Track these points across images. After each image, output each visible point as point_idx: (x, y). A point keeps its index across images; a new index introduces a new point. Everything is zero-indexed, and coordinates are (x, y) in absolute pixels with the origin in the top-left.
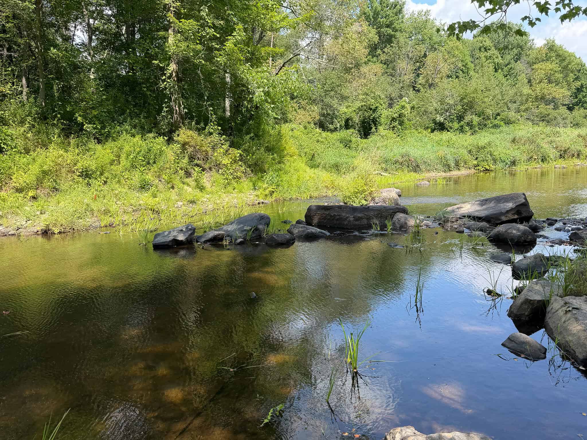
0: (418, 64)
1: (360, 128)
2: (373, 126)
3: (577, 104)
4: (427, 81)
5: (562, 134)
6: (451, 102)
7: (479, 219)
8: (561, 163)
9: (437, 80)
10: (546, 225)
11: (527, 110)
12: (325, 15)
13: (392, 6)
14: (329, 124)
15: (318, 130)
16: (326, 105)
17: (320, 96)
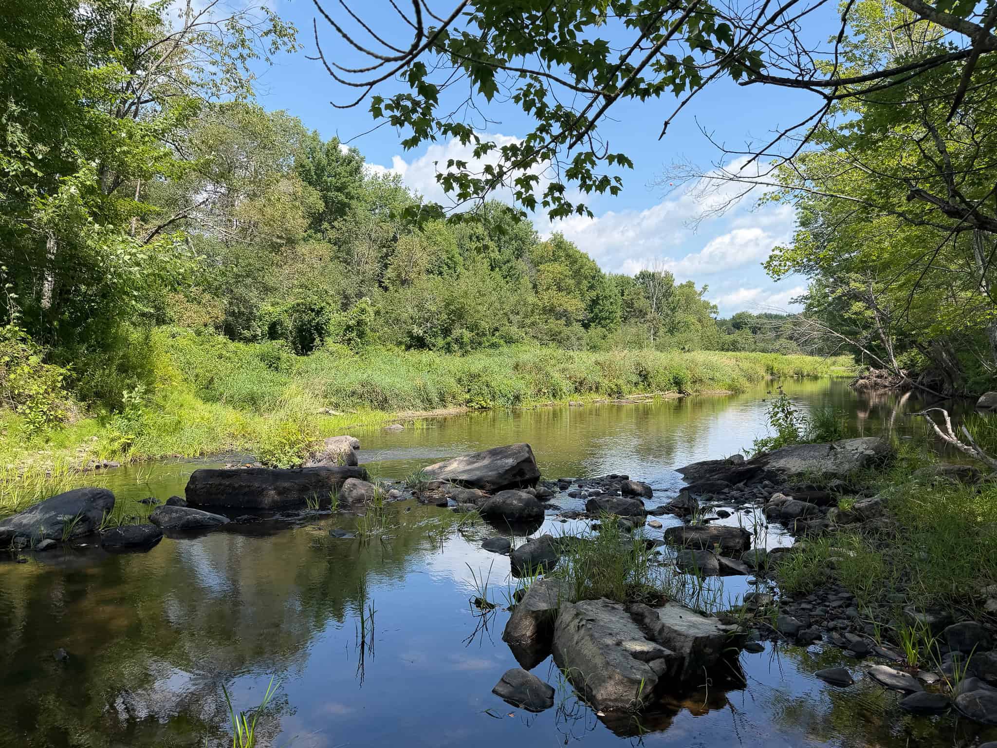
0: (385, 250)
1: (295, 338)
2: (316, 336)
3: (593, 320)
4: (399, 276)
5: (576, 360)
6: (433, 308)
7: (468, 484)
8: (577, 399)
9: (413, 276)
10: (558, 489)
11: (533, 324)
12: (237, 160)
13: (344, 161)
14: (243, 328)
15: (222, 338)
16: (237, 299)
17: (227, 283)
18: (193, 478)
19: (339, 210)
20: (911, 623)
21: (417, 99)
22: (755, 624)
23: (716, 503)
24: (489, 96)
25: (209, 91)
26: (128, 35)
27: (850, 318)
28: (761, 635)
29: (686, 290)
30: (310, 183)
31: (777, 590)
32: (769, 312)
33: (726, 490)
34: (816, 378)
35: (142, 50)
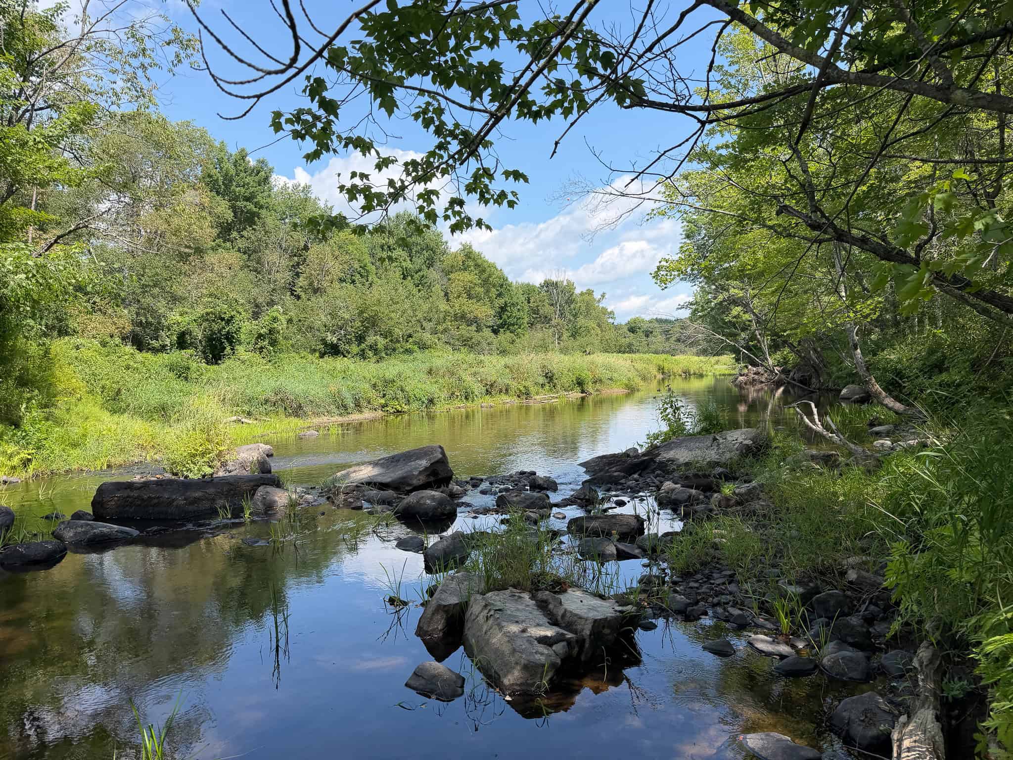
0: (296, 258)
1: (205, 347)
2: (226, 344)
3: (502, 326)
4: (311, 284)
5: (487, 364)
6: (347, 316)
7: (382, 486)
8: (488, 401)
9: (325, 284)
10: (470, 487)
11: (445, 330)
12: (142, 170)
13: (253, 171)
14: (151, 338)
15: (129, 349)
16: (144, 309)
17: (134, 293)
18: (100, 491)
19: (249, 219)
20: (783, 595)
21: (318, 114)
22: (649, 604)
23: (614, 493)
24: (390, 112)
25: (109, 100)
26: (19, 40)
27: (730, 321)
28: (654, 614)
29: (586, 297)
30: (218, 193)
31: (667, 571)
32: (659, 317)
33: (623, 481)
34: (701, 376)
35: (36, 56)
